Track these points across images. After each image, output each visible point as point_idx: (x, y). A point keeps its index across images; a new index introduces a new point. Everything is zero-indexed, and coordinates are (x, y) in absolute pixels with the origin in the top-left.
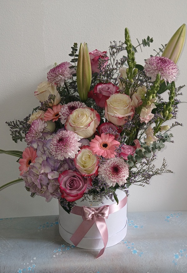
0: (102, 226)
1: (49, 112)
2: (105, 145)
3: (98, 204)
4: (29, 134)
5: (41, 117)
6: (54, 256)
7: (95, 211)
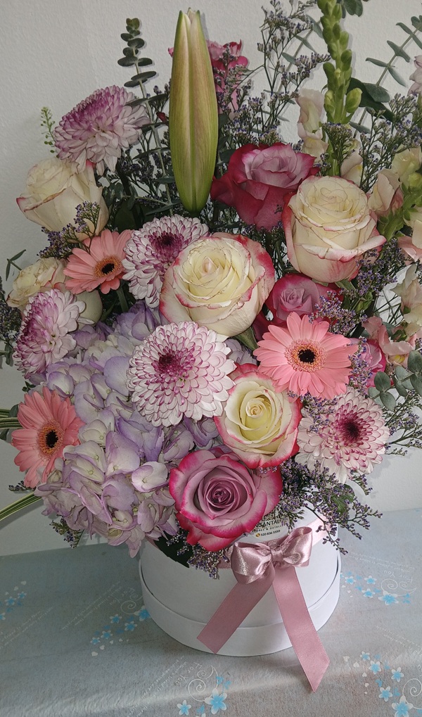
1: (80, 262)
2: (307, 356)
3: (278, 529)
4: (31, 344)
5: (54, 282)
7: (273, 551)
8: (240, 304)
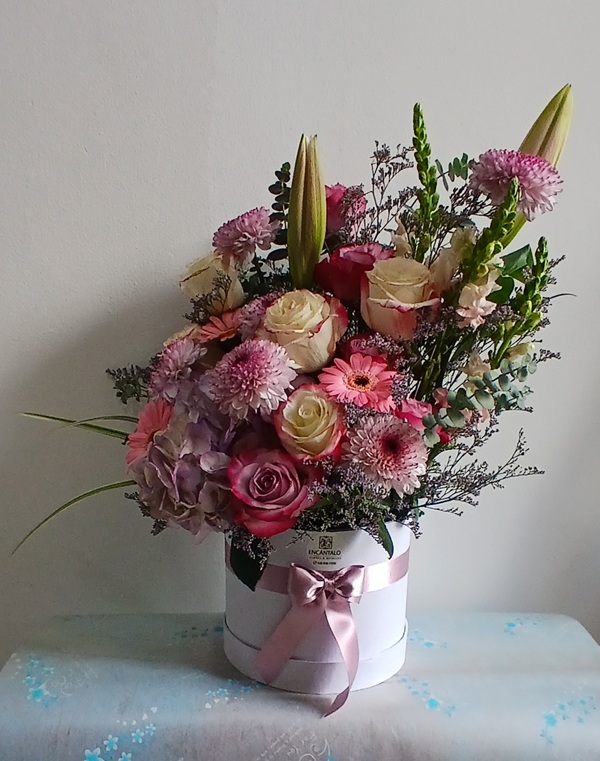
0: (344, 626)
1: (215, 326)
2: (362, 381)
3: (334, 561)
6: (208, 706)
7: (326, 580)
8: (311, 335)
